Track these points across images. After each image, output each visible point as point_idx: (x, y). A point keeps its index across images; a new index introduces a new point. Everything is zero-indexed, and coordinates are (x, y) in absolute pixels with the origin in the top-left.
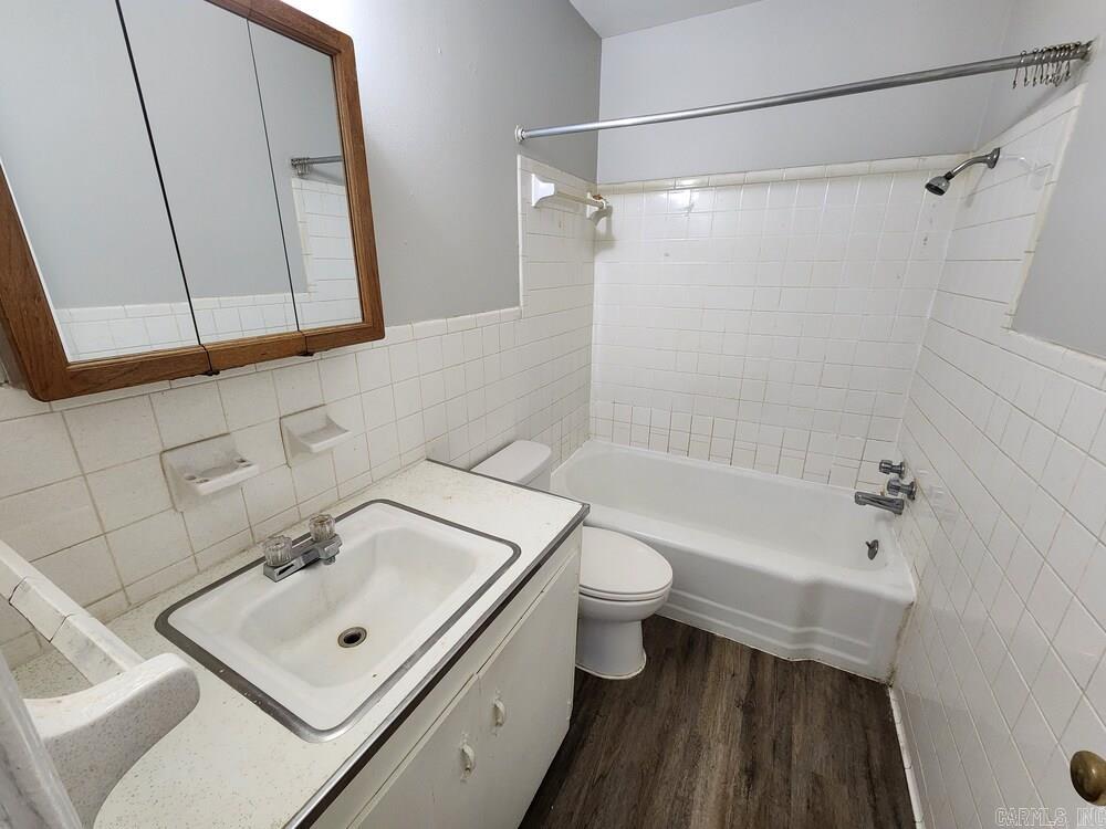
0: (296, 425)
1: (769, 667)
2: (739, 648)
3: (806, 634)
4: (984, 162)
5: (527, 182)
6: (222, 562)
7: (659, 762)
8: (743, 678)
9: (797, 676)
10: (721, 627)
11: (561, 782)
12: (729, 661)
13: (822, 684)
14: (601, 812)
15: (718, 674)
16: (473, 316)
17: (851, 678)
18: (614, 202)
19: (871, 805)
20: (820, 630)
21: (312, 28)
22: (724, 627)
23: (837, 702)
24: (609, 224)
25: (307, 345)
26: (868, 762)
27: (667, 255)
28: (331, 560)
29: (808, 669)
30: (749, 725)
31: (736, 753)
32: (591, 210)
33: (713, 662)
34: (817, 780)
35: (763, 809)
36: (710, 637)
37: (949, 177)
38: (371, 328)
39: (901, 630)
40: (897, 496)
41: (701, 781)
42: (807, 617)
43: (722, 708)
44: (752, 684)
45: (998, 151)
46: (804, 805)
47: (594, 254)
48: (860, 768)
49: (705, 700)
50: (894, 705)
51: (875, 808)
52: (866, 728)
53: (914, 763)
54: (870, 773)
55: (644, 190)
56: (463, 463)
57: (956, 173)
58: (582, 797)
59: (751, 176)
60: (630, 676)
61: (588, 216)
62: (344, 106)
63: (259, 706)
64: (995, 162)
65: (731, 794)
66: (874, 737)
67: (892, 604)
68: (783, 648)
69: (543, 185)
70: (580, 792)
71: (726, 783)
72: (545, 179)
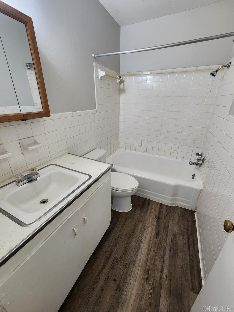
0: (24, 142)
1: (165, 207)
2: (157, 203)
3: (174, 199)
4: (226, 66)
5: (97, 71)
6: (4, 182)
7: (133, 233)
8: (157, 211)
9: (172, 210)
10: (152, 198)
11: (107, 239)
12: (154, 206)
13: (178, 212)
14: (117, 245)
15: (151, 210)
16: (81, 111)
17: (186, 210)
18: (125, 79)
19: (187, 241)
20: (178, 198)
21: (16, 13)
22: (153, 198)
23: (181, 216)
24: (124, 85)
25: (24, 117)
26: (188, 230)
27: (140, 95)
28: (36, 180)
29: (175, 208)
30: (158, 222)
31: (154, 229)
32: (118, 81)
33: (150, 206)
34: (174, 235)
35: (160, 243)
36: (150, 201)
37: (217, 71)
38: (46, 113)
39: (198, 197)
40: (200, 162)
41: (144, 237)
42: (175, 195)
43: (151, 218)
44: (160, 212)
45: (230, 63)
46: (171, 241)
47: (119, 94)
48: (186, 232)
49: (147, 216)
50: (196, 216)
51: (188, 241)
52: (188, 222)
53: (199, 229)
54: (188, 233)
55: (133, 75)
56: (80, 154)
57: (219, 70)
58: (113, 242)
59: (164, 71)
60: (127, 211)
61: (117, 83)
62: (31, 41)
63: (10, 218)
64: (229, 66)
65: (152, 240)
66: (190, 224)
67: (196, 190)
68: (169, 203)
69: (101, 72)
70: (112, 241)
71: (151, 237)
72: (102, 70)
